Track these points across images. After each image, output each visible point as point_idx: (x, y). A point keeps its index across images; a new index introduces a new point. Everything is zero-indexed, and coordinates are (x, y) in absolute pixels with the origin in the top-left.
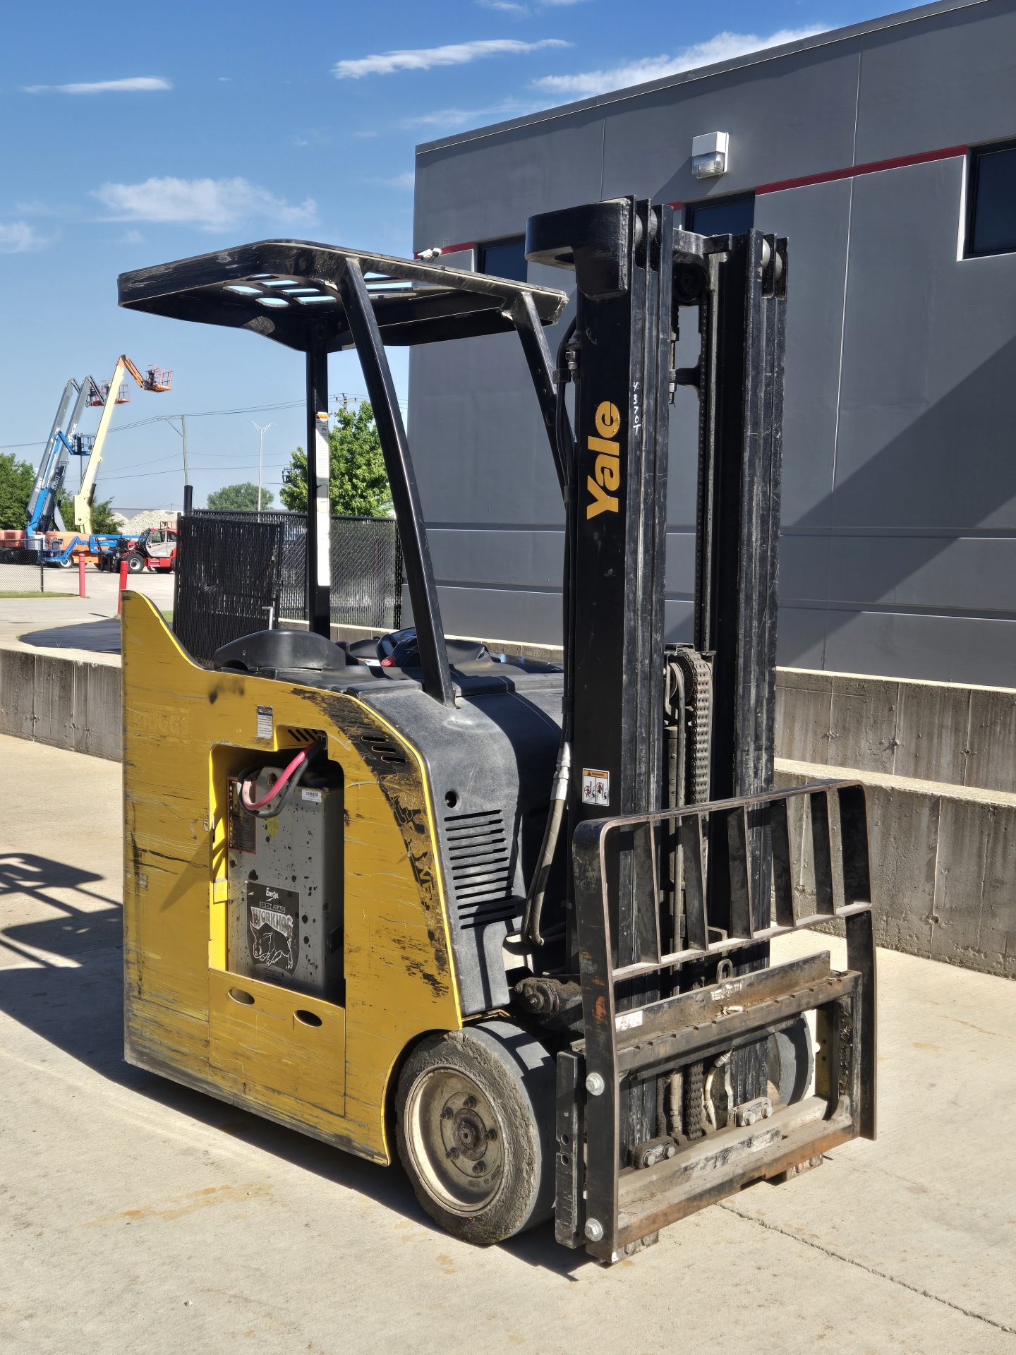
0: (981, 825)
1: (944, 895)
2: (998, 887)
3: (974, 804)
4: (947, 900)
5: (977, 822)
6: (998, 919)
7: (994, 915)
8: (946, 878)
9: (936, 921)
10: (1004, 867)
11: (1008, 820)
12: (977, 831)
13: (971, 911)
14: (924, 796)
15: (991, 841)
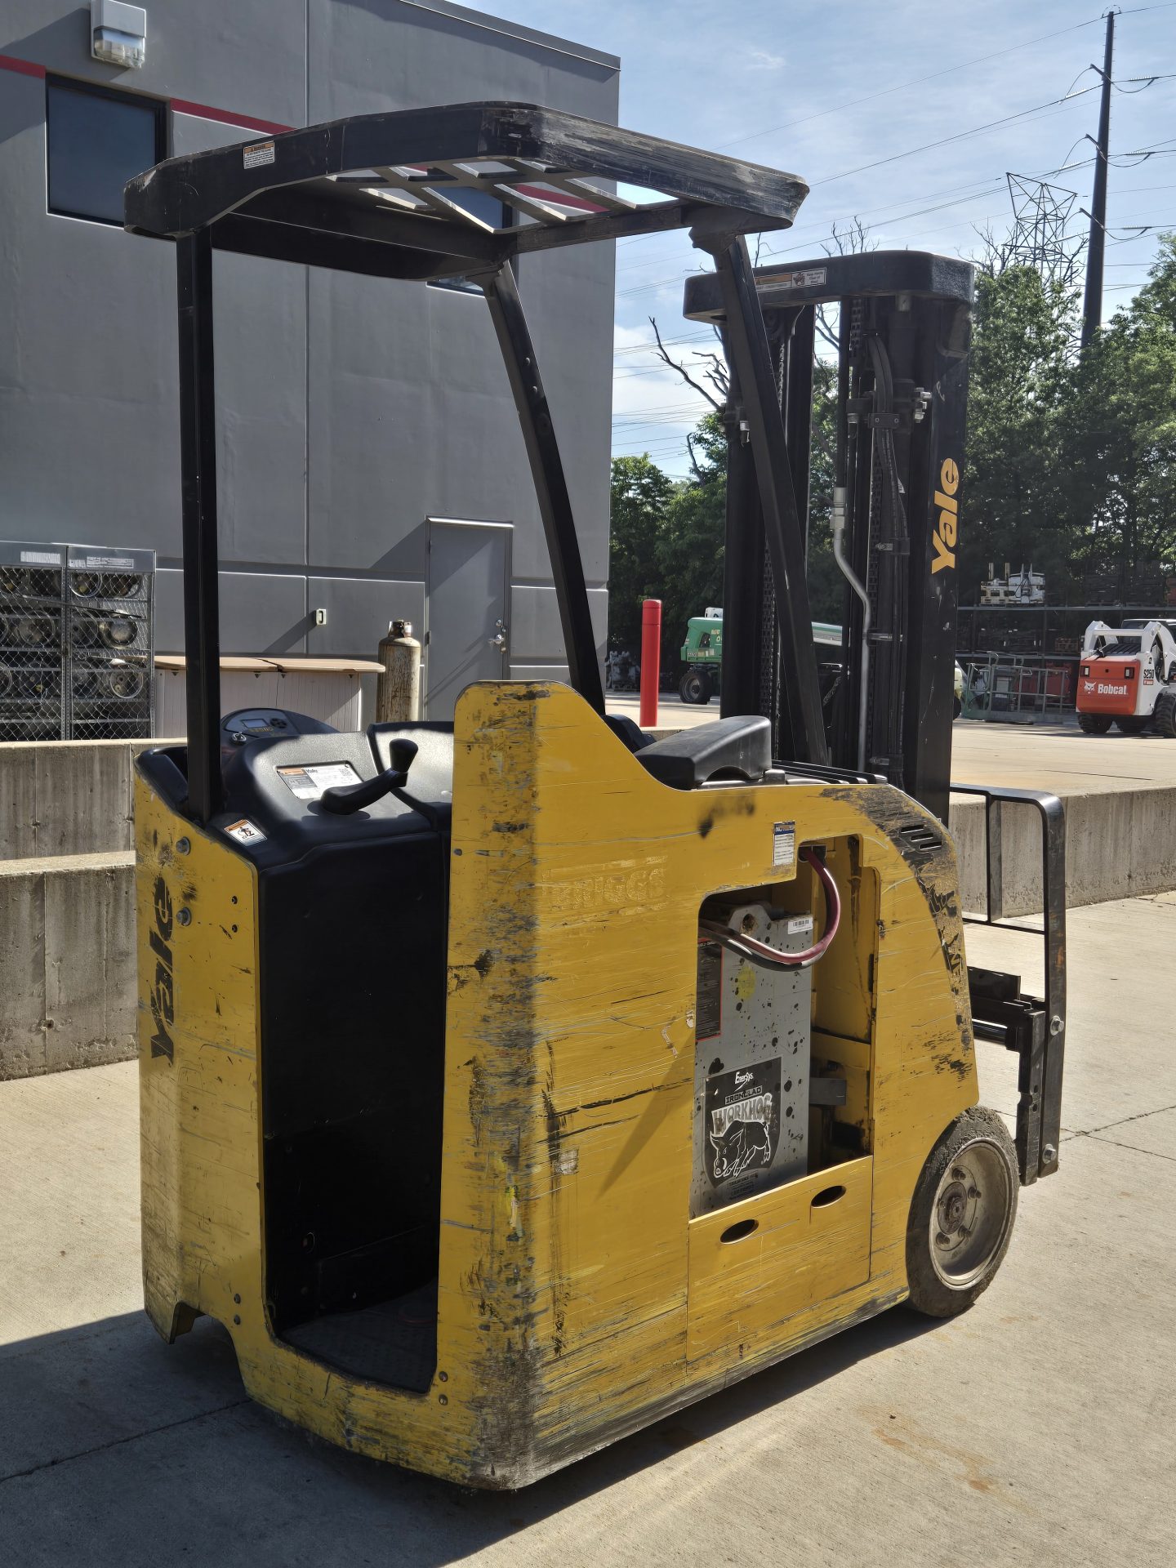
0: (98, 895)
1: (58, 992)
2: (122, 961)
3: (87, 873)
4: (62, 995)
5: (93, 894)
6: (125, 997)
7: (120, 994)
8: (59, 970)
9: (50, 1025)
10: (128, 936)
11: (129, 882)
12: (93, 904)
13: (93, 998)
14: (22, 879)
15: (111, 910)
